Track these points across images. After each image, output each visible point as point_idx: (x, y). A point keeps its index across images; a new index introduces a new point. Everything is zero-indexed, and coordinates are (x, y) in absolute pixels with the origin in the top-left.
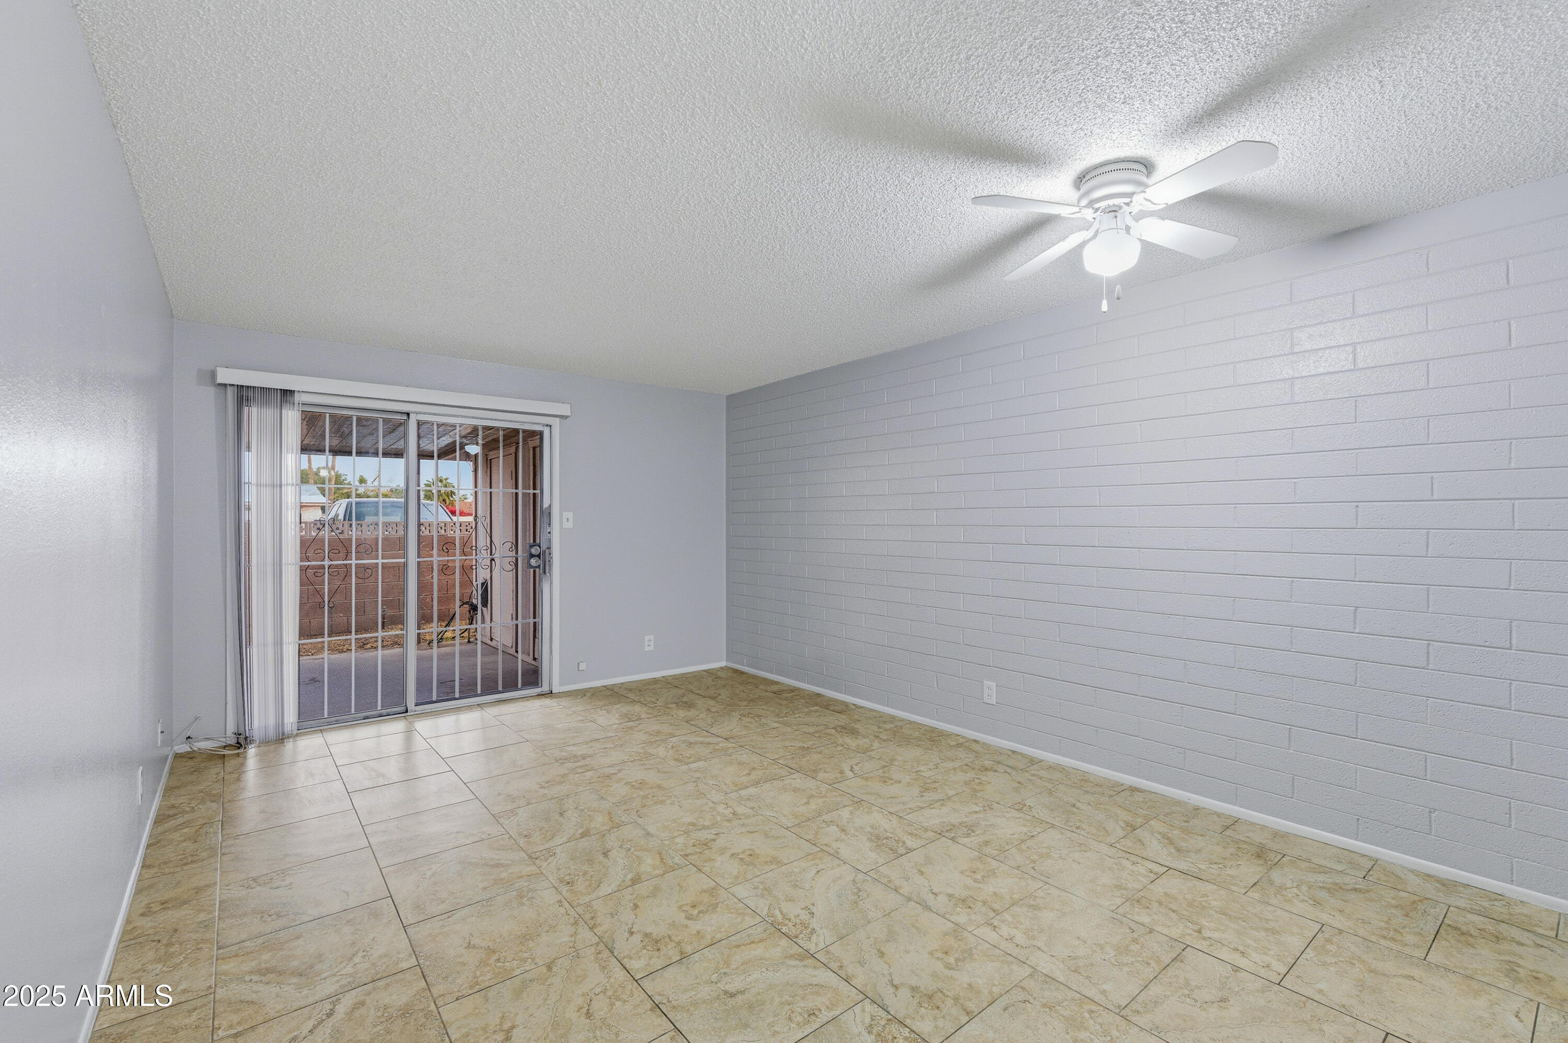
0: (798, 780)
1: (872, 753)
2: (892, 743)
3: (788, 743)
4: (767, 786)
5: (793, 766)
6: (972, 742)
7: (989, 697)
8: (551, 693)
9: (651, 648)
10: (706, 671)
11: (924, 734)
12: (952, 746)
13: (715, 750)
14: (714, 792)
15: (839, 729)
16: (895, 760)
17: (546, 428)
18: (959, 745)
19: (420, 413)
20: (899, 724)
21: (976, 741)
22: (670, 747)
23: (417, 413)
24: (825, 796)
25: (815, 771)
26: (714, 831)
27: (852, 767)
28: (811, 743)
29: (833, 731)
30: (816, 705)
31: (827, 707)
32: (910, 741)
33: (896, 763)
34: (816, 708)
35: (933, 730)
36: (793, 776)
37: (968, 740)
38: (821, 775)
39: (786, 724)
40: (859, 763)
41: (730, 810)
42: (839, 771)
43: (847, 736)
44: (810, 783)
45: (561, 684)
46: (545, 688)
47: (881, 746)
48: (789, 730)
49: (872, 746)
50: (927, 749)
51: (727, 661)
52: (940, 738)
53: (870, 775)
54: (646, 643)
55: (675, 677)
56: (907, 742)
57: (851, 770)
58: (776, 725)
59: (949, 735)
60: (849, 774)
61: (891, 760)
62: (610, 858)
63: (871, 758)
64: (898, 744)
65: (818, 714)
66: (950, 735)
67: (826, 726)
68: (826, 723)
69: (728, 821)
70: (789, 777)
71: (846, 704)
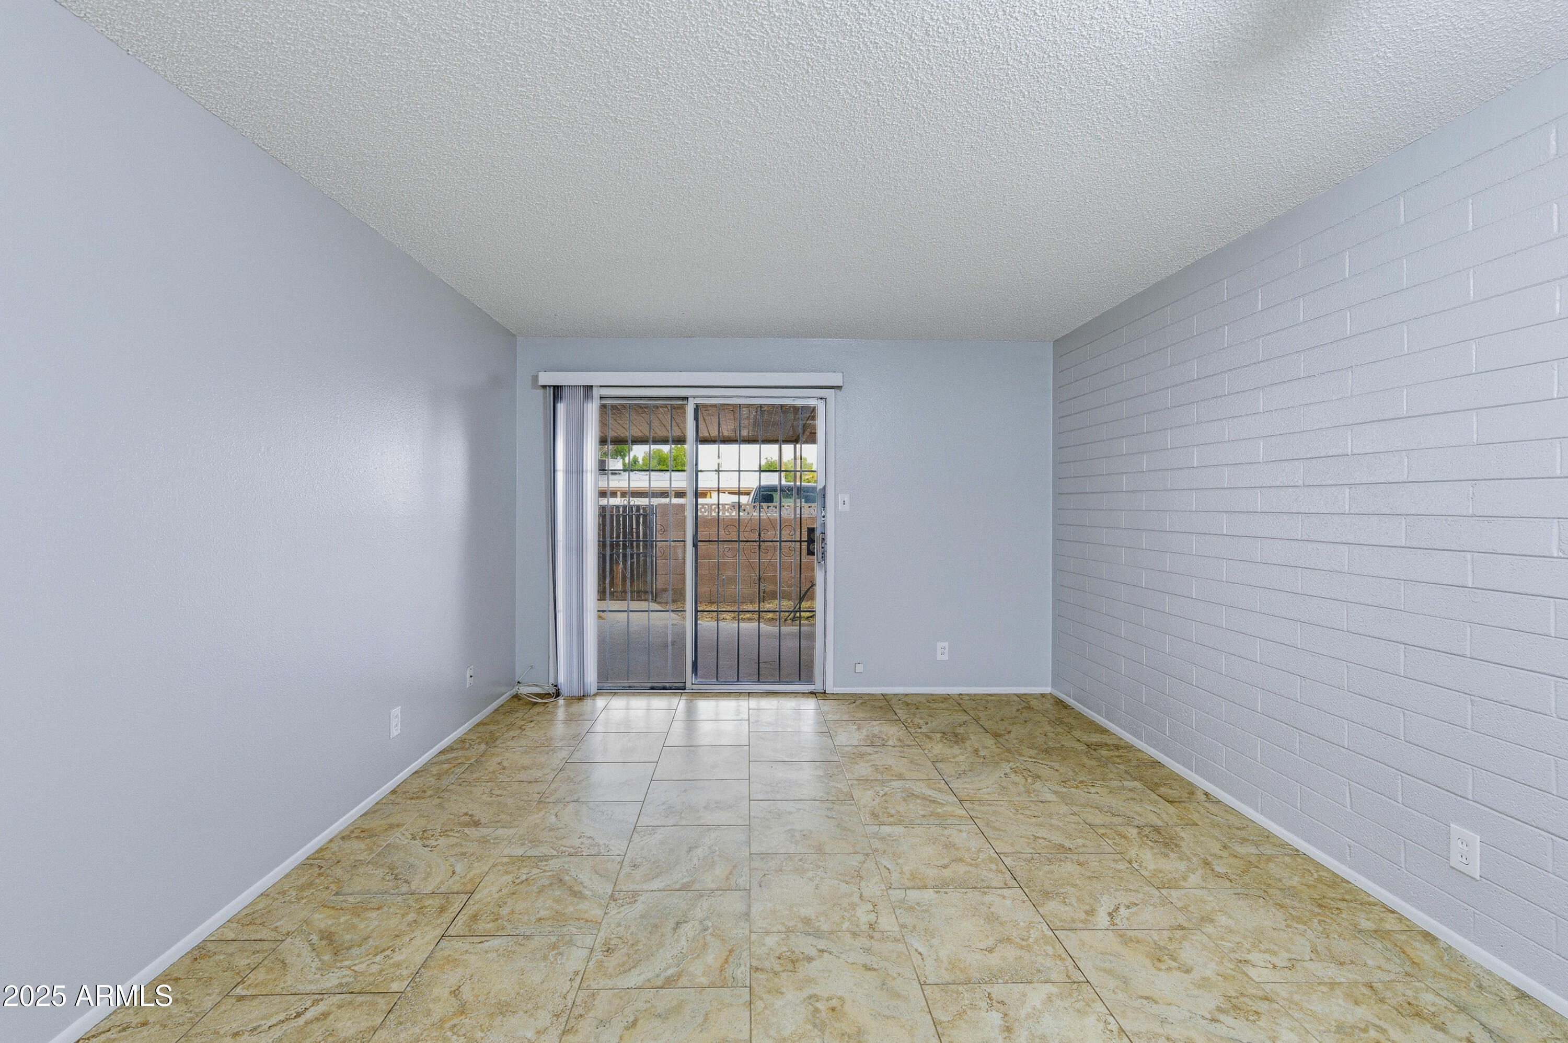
0: (1008, 902)
1: (1174, 894)
2: (1229, 884)
3: (1042, 833)
4: (954, 896)
5: (1019, 874)
6: (1419, 937)
7: (1464, 861)
8: (825, 693)
9: (946, 657)
10: (1018, 696)
11: (1308, 886)
12: (1360, 931)
13: (933, 814)
14: (876, 879)
15: (1147, 830)
16: (1212, 921)
17: (820, 401)
18: (1380, 934)
19: (698, 397)
20: (1268, 850)
21: (1429, 937)
22: (882, 793)
23: (694, 397)
24: (1028, 949)
25: (1047, 895)
26: (822, 945)
27: (1117, 909)
28: (1080, 842)
29: (1134, 831)
30: (1140, 779)
31: (1153, 787)
32: (1270, 891)
33: (1209, 929)
34: (1137, 784)
35: (1337, 881)
36: (1006, 892)
37: (1411, 929)
38: (1052, 906)
39: (1063, 798)
40: (1137, 905)
41: (872, 917)
42: (1087, 907)
43: (1152, 848)
44: (1025, 914)
45: (834, 685)
46: (818, 687)
47: (1204, 884)
48: (1064, 809)
49: (1185, 879)
50: (1298, 919)
51: (1052, 687)
52: (1342, 905)
53: (1139, 935)
54: (939, 651)
55: (973, 698)
56: (1261, 893)
57: (1110, 914)
58: (1051, 797)
59: (1367, 903)
60: (1102, 919)
61: (1202, 919)
62: (676, 934)
63: (1165, 902)
64: (1239, 891)
65: (1131, 795)
66: (1370, 904)
67: (1129, 821)
68: (1131, 814)
69: (854, 935)
70: (999, 891)
71: (1191, 790)
